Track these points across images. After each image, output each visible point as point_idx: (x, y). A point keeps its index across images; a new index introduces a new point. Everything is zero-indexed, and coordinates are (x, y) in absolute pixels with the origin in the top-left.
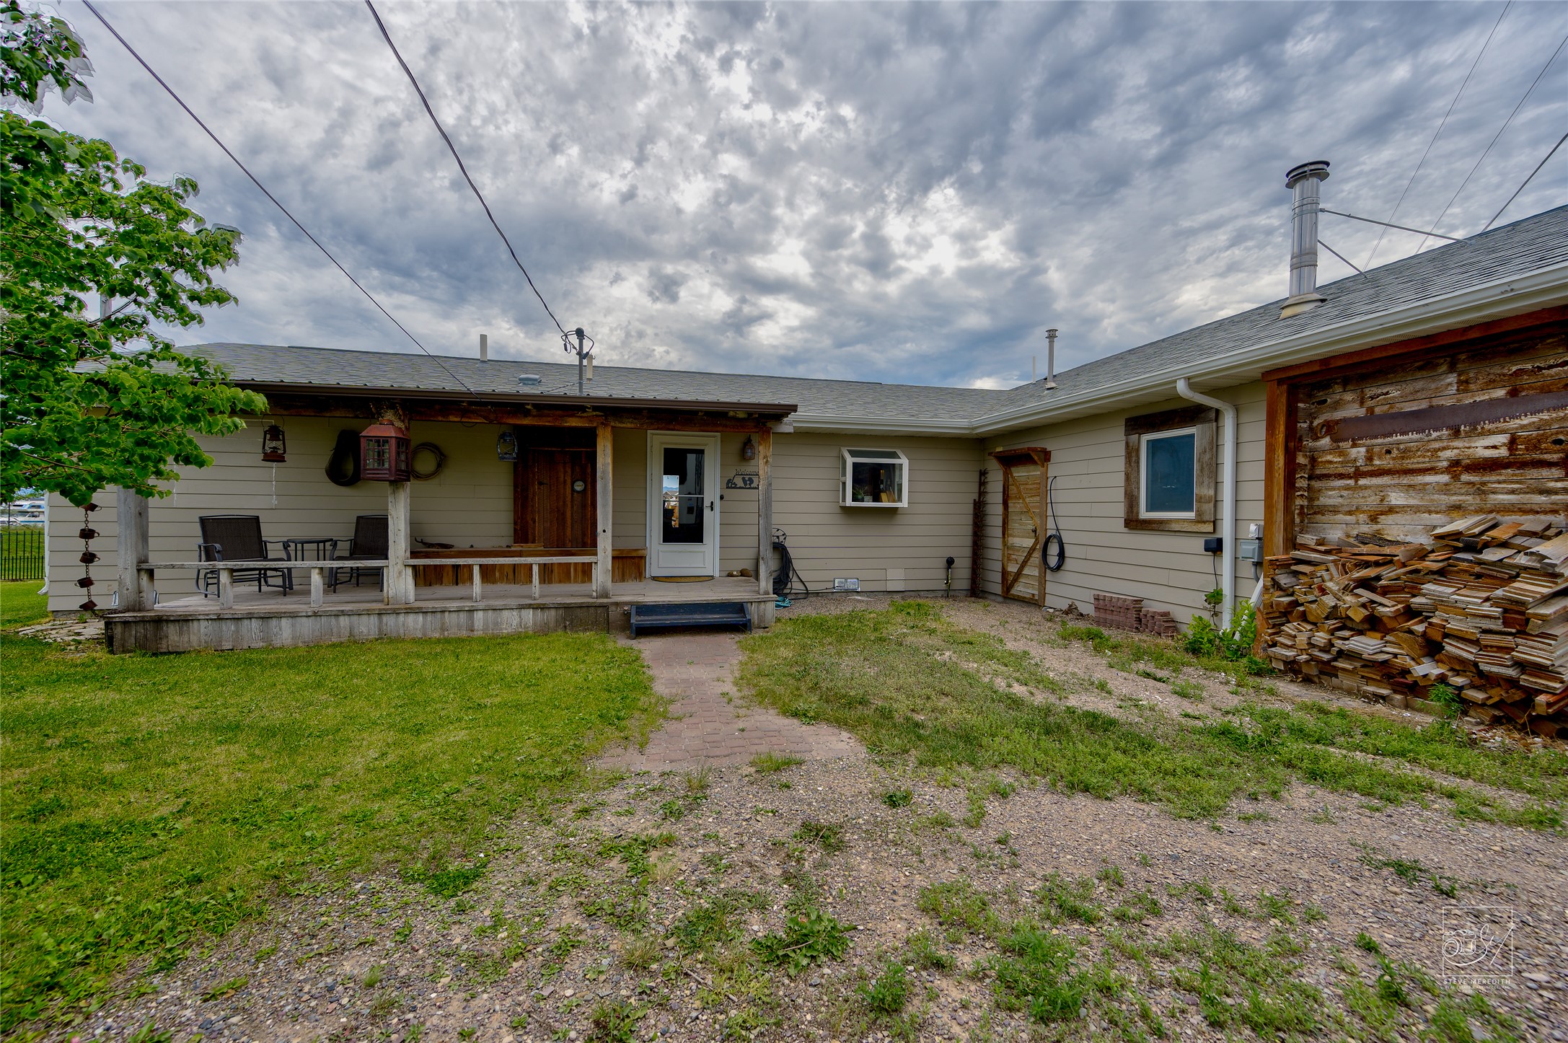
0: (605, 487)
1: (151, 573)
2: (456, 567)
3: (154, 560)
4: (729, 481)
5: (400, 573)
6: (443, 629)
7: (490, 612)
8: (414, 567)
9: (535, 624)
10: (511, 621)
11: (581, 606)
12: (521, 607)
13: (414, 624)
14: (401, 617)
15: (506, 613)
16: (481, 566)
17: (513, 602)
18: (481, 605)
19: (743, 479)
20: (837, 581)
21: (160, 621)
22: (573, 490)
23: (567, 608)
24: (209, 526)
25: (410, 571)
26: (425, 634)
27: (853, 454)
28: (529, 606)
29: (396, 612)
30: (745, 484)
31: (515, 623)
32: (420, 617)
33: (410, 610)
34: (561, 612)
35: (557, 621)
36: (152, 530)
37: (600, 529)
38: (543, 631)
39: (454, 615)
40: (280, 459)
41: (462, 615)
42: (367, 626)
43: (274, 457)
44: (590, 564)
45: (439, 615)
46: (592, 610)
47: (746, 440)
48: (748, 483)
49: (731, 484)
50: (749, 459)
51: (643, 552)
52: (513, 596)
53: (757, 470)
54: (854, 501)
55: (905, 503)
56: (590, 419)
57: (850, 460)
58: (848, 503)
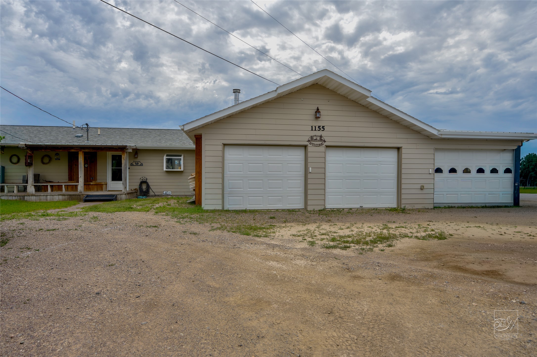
0: (81, 166)
4: (131, 164)
5: (31, 187)
6: (40, 200)
7: (51, 196)
8: (34, 186)
9: (62, 199)
10: (56, 198)
11: (73, 195)
12: (59, 195)
13: (33, 198)
14: (30, 197)
15: (55, 196)
16: (50, 185)
17: (57, 194)
18: (49, 195)
19: (136, 163)
20: (164, 192)
22: (85, 167)
23: (70, 195)
25: (33, 186)
26: (36, 201)
27: (167, 156)
28: (61, 195)
29: (29, 196)
30: (136, 164)
31: (57, 199)
32: (35, 197)
33: (33, 195)
34: (69, 196)
35: (68, 198)
37: (79, 176)
38: (64, 200)
39: (43, 197)
41: (45, 197)
44: (77, 185)
45: (39, 196)
46: (76, 196)
47: (136, 152)
48: (137, 164)
49: (132, 165)
50: (137, 158)
51: (103, 183)
52: (59, 192)
53: (139, 160)
54: (167, 169)
55: (182, 170)
56: (77, 150)
57: (165, 158)
58: (165, 169)
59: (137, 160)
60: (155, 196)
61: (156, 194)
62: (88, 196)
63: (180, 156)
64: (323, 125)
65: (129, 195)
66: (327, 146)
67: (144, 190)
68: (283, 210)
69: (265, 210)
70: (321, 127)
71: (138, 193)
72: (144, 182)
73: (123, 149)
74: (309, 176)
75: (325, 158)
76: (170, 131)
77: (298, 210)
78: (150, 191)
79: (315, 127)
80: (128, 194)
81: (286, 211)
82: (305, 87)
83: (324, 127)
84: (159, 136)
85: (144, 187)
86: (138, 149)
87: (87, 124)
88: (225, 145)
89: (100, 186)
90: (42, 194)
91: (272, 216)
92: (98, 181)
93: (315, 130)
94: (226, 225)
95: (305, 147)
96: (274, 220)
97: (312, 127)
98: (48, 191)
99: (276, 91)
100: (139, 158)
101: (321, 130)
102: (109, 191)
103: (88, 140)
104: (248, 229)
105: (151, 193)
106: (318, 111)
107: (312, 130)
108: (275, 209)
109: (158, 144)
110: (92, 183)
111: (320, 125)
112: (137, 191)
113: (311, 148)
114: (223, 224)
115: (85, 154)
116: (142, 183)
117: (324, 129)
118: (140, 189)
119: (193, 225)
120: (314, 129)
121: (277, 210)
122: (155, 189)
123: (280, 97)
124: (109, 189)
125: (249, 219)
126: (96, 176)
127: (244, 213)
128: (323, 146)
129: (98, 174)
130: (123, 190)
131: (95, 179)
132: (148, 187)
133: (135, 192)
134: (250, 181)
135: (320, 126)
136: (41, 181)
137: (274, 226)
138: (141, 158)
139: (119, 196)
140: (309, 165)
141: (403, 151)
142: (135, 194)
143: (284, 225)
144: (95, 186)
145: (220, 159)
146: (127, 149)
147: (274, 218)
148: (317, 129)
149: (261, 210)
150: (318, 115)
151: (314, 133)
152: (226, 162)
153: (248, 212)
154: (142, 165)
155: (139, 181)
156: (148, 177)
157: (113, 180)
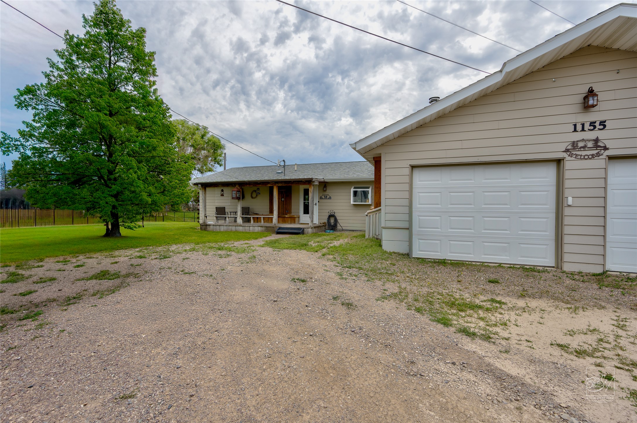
0: (275, 200)
1: (206, 217)
2: (257, 218)
3: (207, 215)
5: (239, 218)
6: (245, 230)
7: (253, 227)
8: (242, 217)
11: (269, 227)
12: (258, 226)
13: (241, 228)
15: (255, 227)
16: (253, 217)
17: (257, 225)
18: (251, 225)
19: (325, 196)
21: (206, 225)
22: (282, 200)
23: (266, 227)
24: (217, 209)
26: (242, 231)
28: (260, 226)
29: (238, 226)
31: (257, 230)
33: (241, 226)
35: (265, 230)
36: (207, 210)
37: (274, 209)
38: (262, 231)
40: (223, 196)
41: (248, 227)
42: (233, 228)
43: (222, 195)
44: (272, 218)
45: (244, 227)
46: (271, 228)
47: (324, 185)
48: (326, 198)
49: (321, 198)
50: (325, 191)
51: (296, 216)
52: (259, 224)
53: (328, 193)
54: (355, 202)
55: (370, 203)
56: (272, 184)
57: (352, 190)
58: (352, 203)
59: (326, 193)
60: (343, 230)
61: (344, 228)
62: (280, 228)
63: (368, 188)
64: (603, 119)
65: (317, 229)
66: (611, 158)
67: (332, 224)
68: (512, 267)
69: (479, 264)
70: (597, 124)
71: (327, 227)
72: (332, 216)
73: (309, 182)
74: (567, 211)
75: (605, 179)
76: (360, 163)
77: (541, 268)
78: (338, 225)
79: (583, 125)
80: (315, 227)
81: (519, 269)
82: (561, 56)
83: (605, 122)
84: (349, 168)
85: (332, 221)
86: (326, 182)
87: (284, 161)
88: (413, 167)
89: (293, 219)
90: (247, 225)
91: (493, 277)
92: (293, 214)
93: (583, 130)
94: (408, 287)
95: (559, 162)
96: (498, 288)
97: (575, 126)
98: (250, 222)
99: (501, 71)
100: (328, 191)
101: (596, 129)
102: (301, 224)
103: (284, 176)
104: (447, 303)
105: (339, 227)
106: (591, 94)
107: (575, 130)
108: (496, 263)
109: (346, 176)
110: (286, 216)
111: (593, 120)
112: (325, 225)
113: (570, 164)
114: (403, 286)
115: (279, 188)
116: (330, 216)
117: (605, 126)
118: (328, 222)
119: (358, 282)
120: (579, 127)
121: (500, 265)
122: (343, 223)
123: (508, 84)
124: (301, 222)
125: (450, 280)
126: (291, 209)
127: (441, 266)
128: (601, 157)
129: (292, 208)
130: (310, 224)
131: (289, 212)
132: (336, 220)
133: (323, 226)
134: (452, 218)
135: (595, 122)
136: (250, 213)
137: (500, 302)
138: (330, 192)
139: (305, 230)
140: (567, 192)
142: (324, 227)
143: (521, 303)
144: (289, 219)
145: (407, 187)
146: (314, 182)
147: (497, 282)
148: (587, 127)
149: (470, 261)
150: (591, 102)
151: (579, 136)
152: (415, 191)
153: (448, 263)
154: (330, 198)
155: (328, 215)
156: (336, 211)
157: (304, 213)
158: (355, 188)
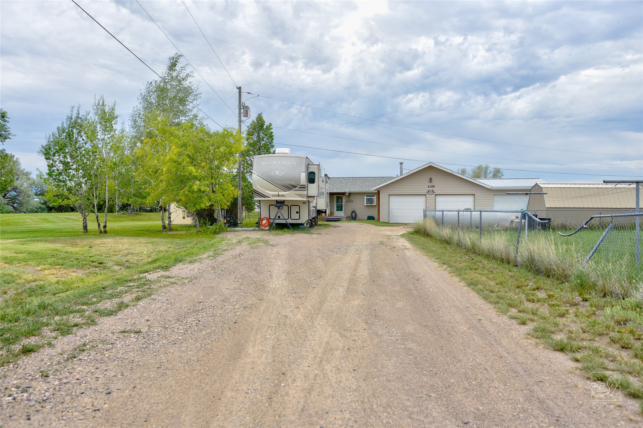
20: (365, 218)
47: (350, 195)
48: (350, 201)
49: (347, 202)
55: (375, 204)
57: (365, 197)
58: (365, 204)
59: (350, 199)
61: (360, 218)
62: (328, 218)
63: (374, 196)
64: (434, 185)
65: (347, 219)
66: (436, 195)
67: (354, 217)
71: (351, 218)
73: (344, 194)
74: (427, 208)
75: (435, 200)
76: (368, 178)
78: (357, 216)
79: (430, 186)
80: (345, 217)
82: (424, 169)
84: (362, 183)
85: (354, 215)
86: (351, 193)
88: (389, 195)
89: (332, 214)
95: (425, 195)
101: (432, 187)
102: (335, 217)
105: (357, 218)
106: (431, 179)
107: (428, 187)
109: (362, 189)
111: (432, 185)
113: (428, 196)
116: (353, 212)
117: (434, 187)
118: (351, 215)
122: (360, 216)
124: (335, 215)
127: (395, 224)
128: (434, 194)
130: (343, 216)
132: (356, 214)
134: (401, 211)
138: (352, 198)
139: (342, 219)
140: (427, 203)
141: (476, 196)
142: (349, 218)
145: (388, 201)
146: (346, 193)
150: (431, 181)
151: (429, 189)
152: (390, 202)
153: (398, 223)
154: (352, 202)
155: (351, 211)
156: (356, 209)
157: (337, 210)
158: (367, 196)
